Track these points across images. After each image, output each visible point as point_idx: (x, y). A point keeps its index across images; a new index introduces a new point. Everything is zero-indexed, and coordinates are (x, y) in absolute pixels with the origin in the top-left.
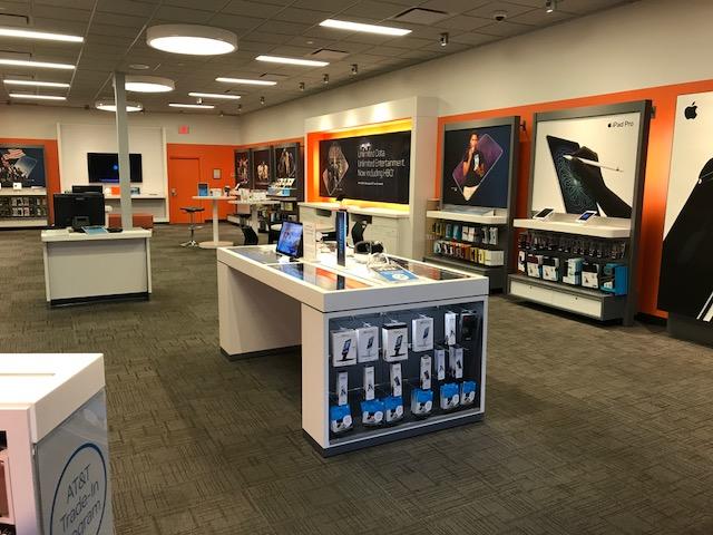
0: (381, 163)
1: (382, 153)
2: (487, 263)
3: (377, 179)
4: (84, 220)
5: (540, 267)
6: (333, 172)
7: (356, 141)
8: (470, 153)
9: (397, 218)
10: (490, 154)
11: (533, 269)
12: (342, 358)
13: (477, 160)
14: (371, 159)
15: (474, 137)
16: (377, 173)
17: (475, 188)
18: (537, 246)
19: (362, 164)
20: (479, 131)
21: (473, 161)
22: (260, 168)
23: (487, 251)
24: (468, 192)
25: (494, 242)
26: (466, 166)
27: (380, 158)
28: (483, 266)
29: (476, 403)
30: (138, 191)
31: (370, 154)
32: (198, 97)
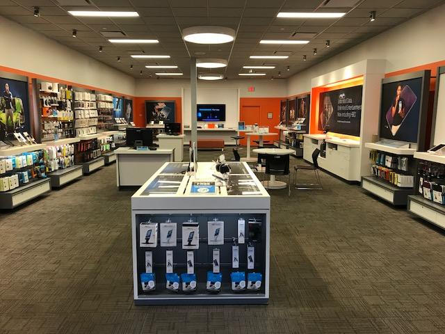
0: (350, 108)
1: (350, 101)
2: (399, 185)
3: (346, 119)
4: (140, 142)
5: (431, 192)
6: (325, 113)
7: (337, 92)
8: (397, 100)
9: (350, 147)
10: (408, 101)
11: (427, 192)
12: (145, 241)
13: (400, 105)
14: (344, 105)
15: (399, 88)
16: (348, 115)
17: (399, 126)
18: (430, 174)
19: (340, 108)
20: (402, 83)
21: (398, 105)
22: (291, 112)
23: (399, 175)
24: (395, 129)
25: (404, 169)
26: (394, 109)
27: (350, 104)
28: (396, 186)
29: (262, 290)
30: (223, 126)
31: (344, 101)
32: (249, 69)
